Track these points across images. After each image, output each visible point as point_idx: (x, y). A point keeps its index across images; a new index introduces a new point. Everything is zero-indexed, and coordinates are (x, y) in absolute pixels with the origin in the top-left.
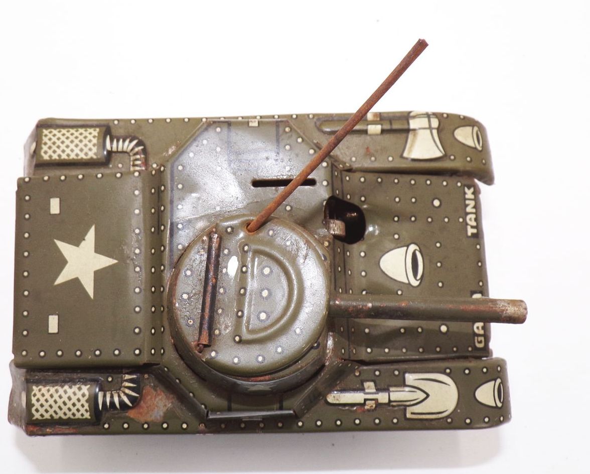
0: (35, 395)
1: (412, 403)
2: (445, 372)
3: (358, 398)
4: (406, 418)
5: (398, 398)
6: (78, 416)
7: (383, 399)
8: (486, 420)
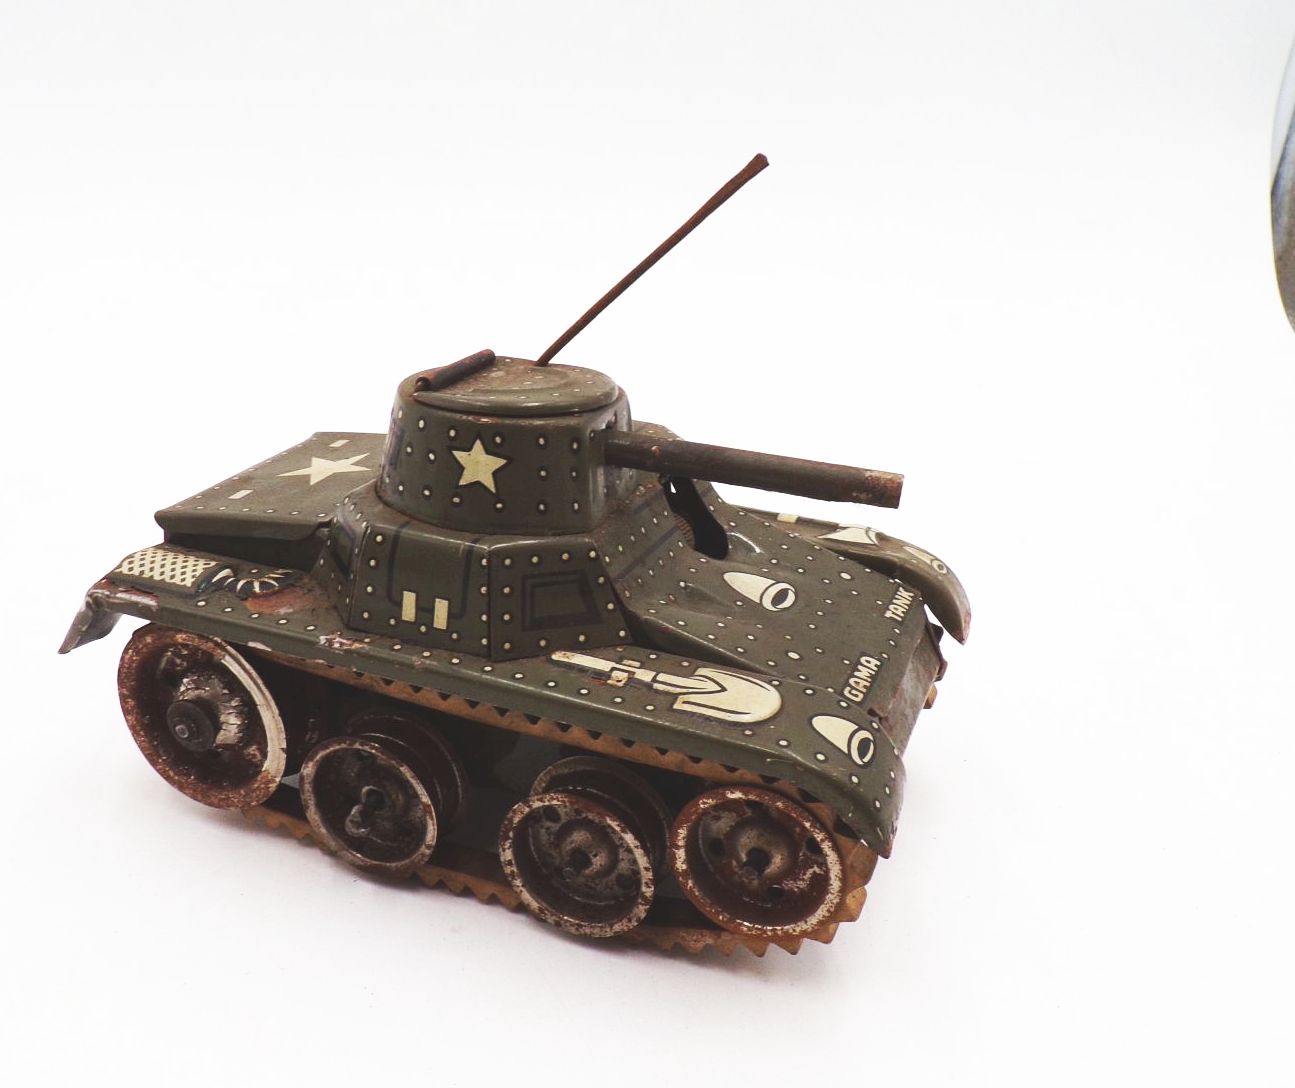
0: (131, 563)
1: (691, 690)
2: (770, 683)
3: (602, 665)
4: (671, 709)
5: (668, 681)
6: (177, 580)
7: (645, 676)
8: (821, 757)
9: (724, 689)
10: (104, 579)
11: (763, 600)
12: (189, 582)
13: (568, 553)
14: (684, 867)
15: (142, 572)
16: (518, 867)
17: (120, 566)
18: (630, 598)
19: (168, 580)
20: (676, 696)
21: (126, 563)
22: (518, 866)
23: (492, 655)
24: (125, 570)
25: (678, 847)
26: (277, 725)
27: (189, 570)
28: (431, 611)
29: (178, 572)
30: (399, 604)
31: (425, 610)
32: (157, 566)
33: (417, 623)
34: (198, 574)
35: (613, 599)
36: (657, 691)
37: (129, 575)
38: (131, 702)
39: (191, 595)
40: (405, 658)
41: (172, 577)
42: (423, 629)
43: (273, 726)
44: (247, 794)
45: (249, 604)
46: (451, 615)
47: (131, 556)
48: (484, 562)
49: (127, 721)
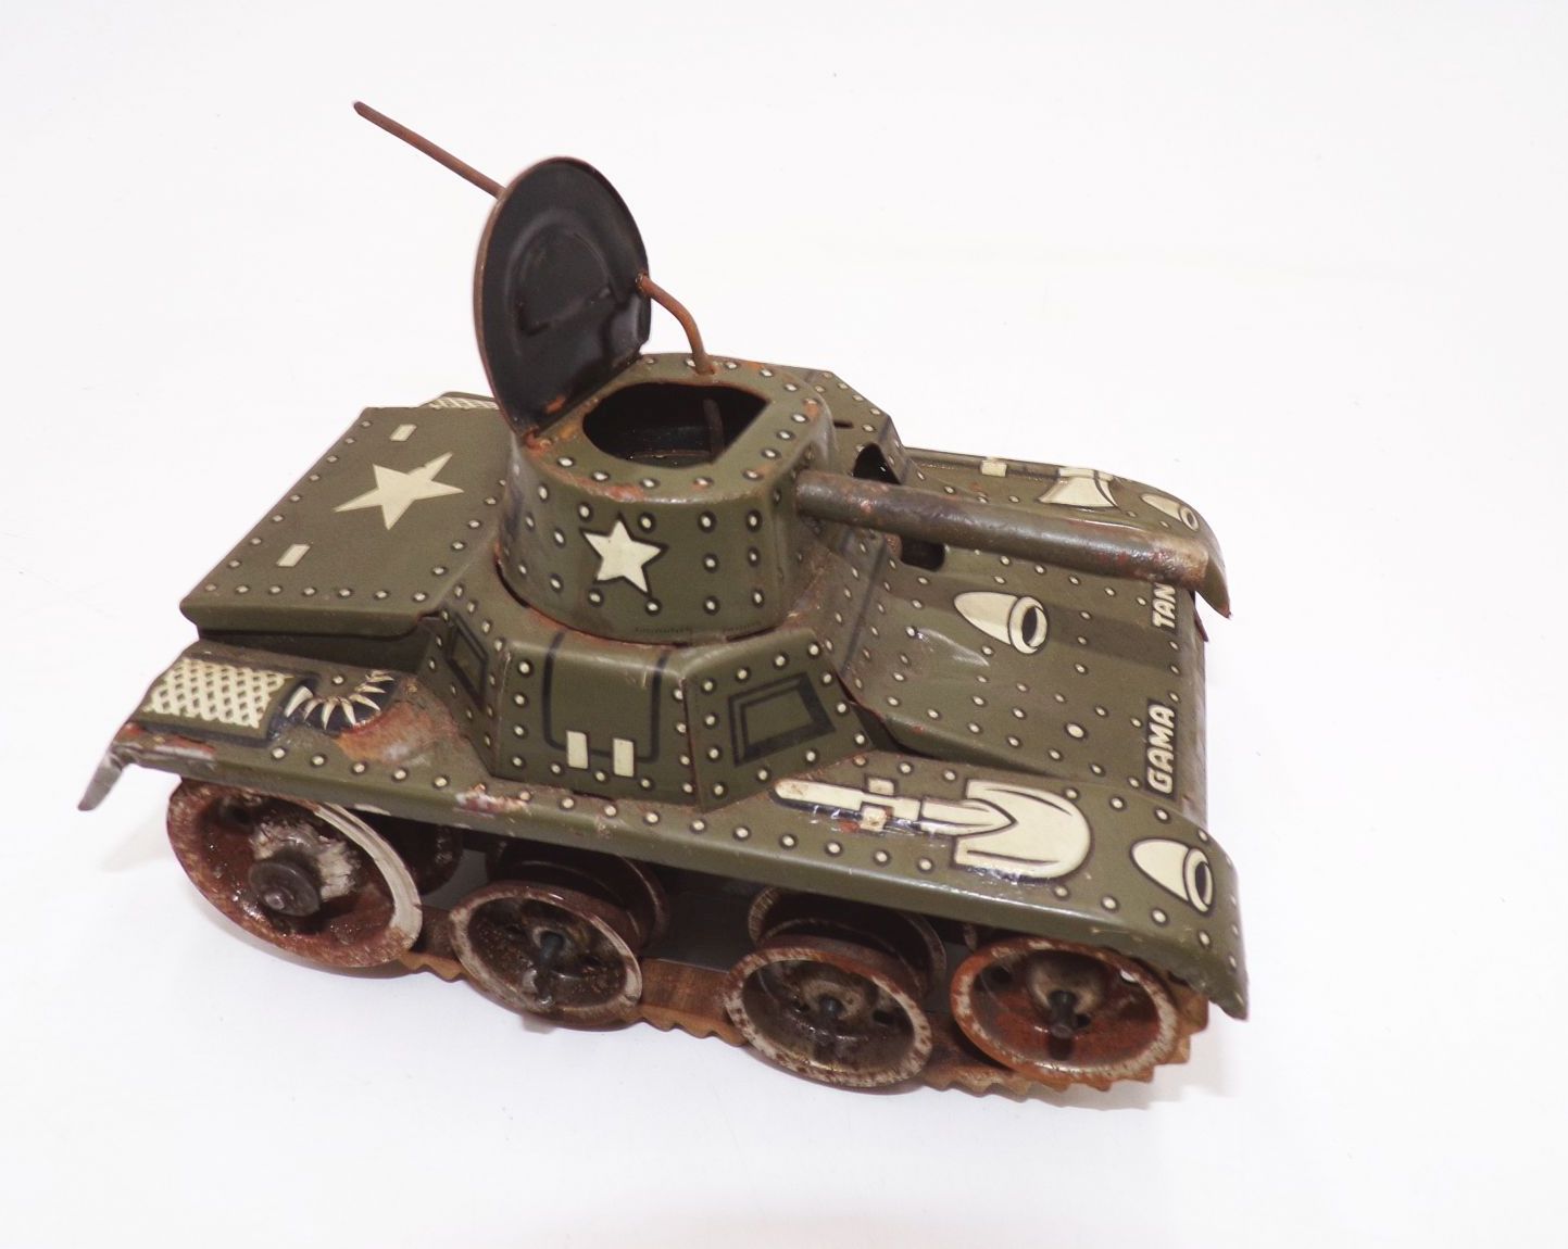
0: (163, 694)
1: (973, 830)
2: (1064, 795)
3: (848, 799)
4: (953, 865)
5: (941, 816)
6: (236, 719)
7: (906, 810)
8: (1159, 917)
9: (1013, 821)
10: (127, 723)
11: (1013, 637)
12: (254, 721)
13: (784, 655)
14: (968, 1012)
15: (183, 710)
16: (748, 1014)
17: (147, 699)
18: (862, 690)
19: (223, 719)
20: (954, 839)
21: (156, 696)
22: (749, 1012)
23: (700, 802)
24: (156, 706)
25: (960, 994)
26: (402, 879)
27: (249, 699)
28: (609, 754)
29: (234, 705)
30: (563, 747)
31: (600, 754)
32: (202, 695)
33: (590, 770)
34: (263, 704)
35: (844, 697)
36: (927, 833)
37: (165, 716)
38: (193, 857)
39: (261, 741)
40: (583, 816)
41: (229, 713)
42: (600, 776)
43: (398, 881)
44: (373, 951)
45: (344, 743)
46: (637, 759)
47: (159, 681)
48: (679, 694)
49: (190, 877)
